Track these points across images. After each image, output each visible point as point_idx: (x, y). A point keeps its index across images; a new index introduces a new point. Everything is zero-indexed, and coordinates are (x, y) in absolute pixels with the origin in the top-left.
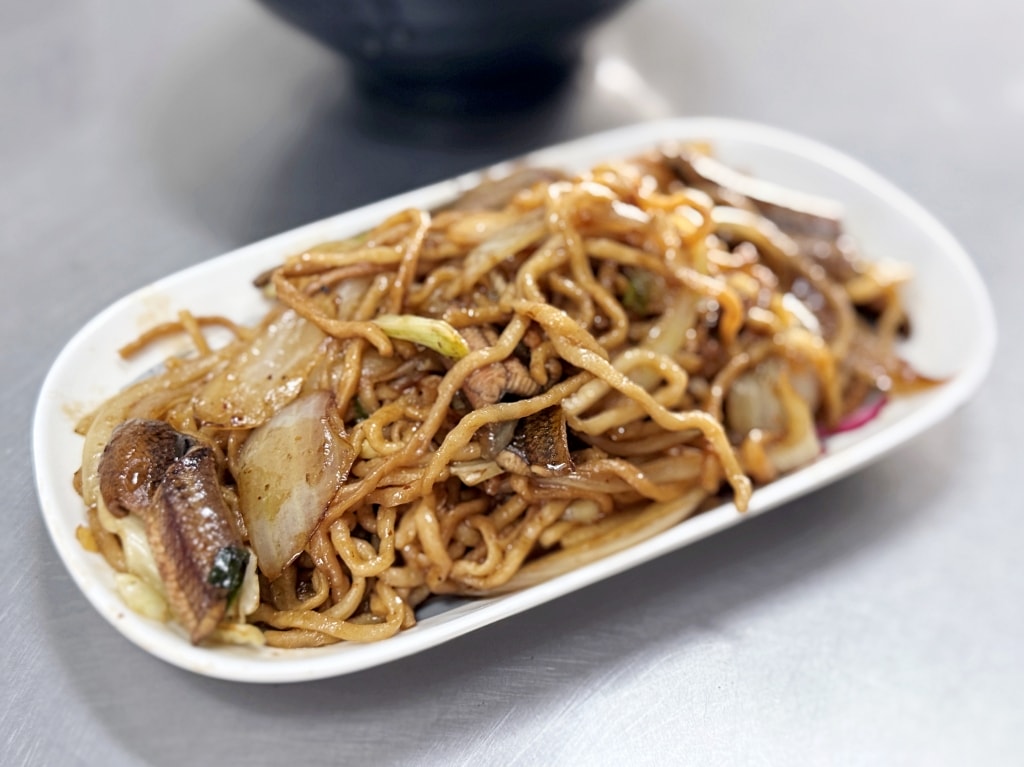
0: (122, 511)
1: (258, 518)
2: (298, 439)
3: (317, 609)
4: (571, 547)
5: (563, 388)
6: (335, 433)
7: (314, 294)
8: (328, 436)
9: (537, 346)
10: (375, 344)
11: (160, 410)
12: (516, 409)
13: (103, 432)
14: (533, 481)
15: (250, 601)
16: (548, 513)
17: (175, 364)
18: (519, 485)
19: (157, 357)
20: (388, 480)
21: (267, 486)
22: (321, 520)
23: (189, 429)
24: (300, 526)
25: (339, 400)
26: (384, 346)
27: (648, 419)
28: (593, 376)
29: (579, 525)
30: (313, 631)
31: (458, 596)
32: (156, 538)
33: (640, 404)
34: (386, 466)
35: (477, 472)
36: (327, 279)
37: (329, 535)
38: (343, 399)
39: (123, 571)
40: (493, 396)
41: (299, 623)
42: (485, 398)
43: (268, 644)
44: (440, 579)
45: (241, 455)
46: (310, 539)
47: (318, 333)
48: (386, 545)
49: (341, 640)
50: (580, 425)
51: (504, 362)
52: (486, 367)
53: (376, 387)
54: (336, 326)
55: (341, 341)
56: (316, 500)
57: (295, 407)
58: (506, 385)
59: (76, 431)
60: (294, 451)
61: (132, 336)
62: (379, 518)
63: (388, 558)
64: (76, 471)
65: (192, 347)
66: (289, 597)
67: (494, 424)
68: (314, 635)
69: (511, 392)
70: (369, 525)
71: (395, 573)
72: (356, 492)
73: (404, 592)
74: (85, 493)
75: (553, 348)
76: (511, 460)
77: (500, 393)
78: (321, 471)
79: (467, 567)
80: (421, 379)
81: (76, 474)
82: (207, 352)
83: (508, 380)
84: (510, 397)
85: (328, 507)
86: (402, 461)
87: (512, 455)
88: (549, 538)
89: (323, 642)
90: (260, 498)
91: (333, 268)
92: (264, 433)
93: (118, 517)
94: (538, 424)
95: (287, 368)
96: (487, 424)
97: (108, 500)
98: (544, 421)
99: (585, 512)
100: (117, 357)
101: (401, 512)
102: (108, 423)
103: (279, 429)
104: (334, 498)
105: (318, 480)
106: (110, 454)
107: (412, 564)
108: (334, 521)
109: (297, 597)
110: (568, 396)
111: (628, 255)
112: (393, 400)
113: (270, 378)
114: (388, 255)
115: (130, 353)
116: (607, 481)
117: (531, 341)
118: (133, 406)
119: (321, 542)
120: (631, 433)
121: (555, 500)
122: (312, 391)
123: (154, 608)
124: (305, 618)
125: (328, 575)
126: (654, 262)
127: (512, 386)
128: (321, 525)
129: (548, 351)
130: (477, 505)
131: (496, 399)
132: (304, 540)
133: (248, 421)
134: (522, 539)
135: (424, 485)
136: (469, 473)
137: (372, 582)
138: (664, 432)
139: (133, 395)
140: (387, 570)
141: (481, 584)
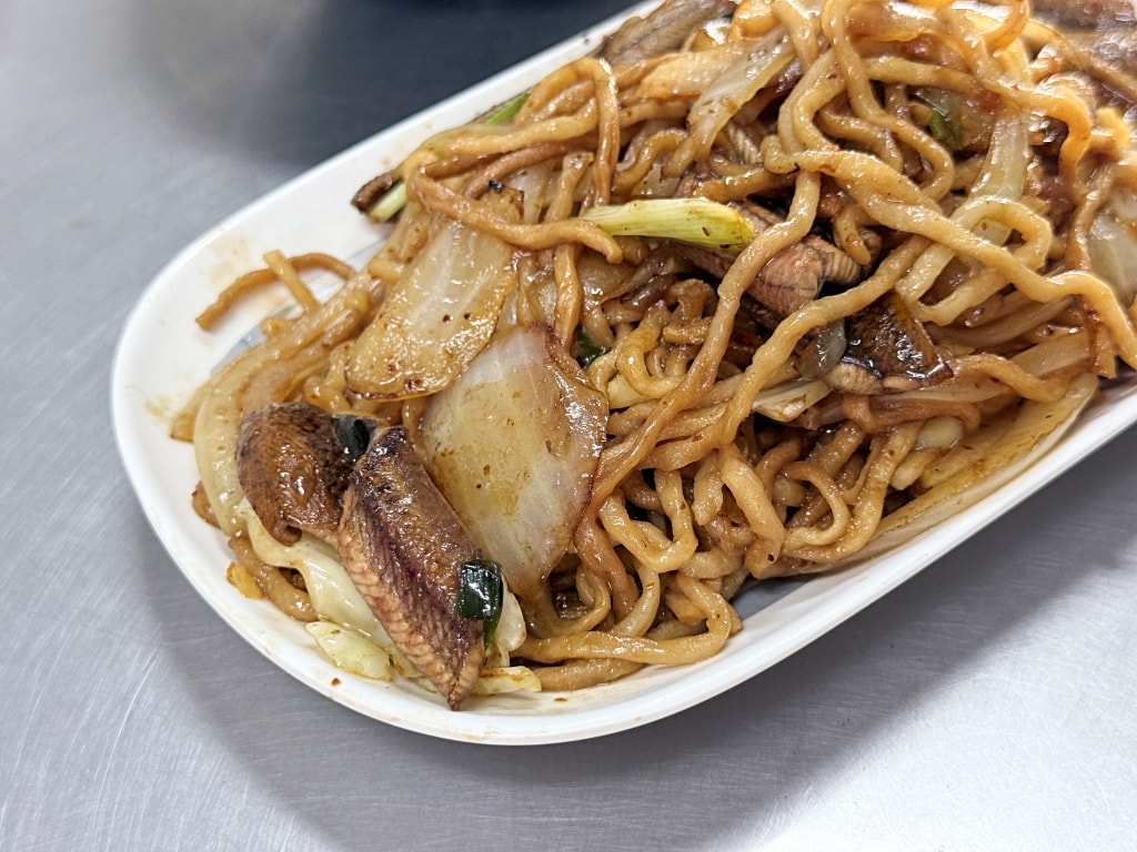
0: (293, 534)
1: (483, 514)
2: (516, 395)
3: (599, 627)
4: (940, 484)
5: (893, 264)
6: (571, 379)
7: (479, 196)
8: (563, 383)
9: (840, 212)
10: (597, 248)
11: (285, 389)
12: (845, 302)
13: (218, 430)
14: (876, 403)
15: (512, 631)
16: (900, 442)
17: (276, 328)
18: (859, 411)
19: (248, 320)
20: (669, 432)
21: (487, 469)
22: (587, 503)
23: (341, 408)
24: (554, 514)
25: (562, 333)
26: (612, 250)
27: (1010, 288)
28: (928, 242)
29: (942, 453)
30: (604, 659)
31: (789, 576)
32: (361, 563)
33: (1000, 271)
34: (666, 411)
35: (795, 401)
36: (492, 172)
37: (599, 524)
38: (565, 331)
39: (310, 618)
40: (813, 289)
41: (581, 650)
42: (803, 293)
43: (545, 689)
44: (771, 558)
45: (428, 432)
46: (575, 532)
47: (499, 247)
48: (681, 523)
49: (645, 665)
50: (928, 312)
51: (804, 240)
52: (784, 251)
53: (603, 309)
54: (527, 233)
55: (535, 254)
56: (570, 476)
57: (494, 352)
58: (824, 272)
59: (173, 436)
60: (515, 413)
61: (209, 298)
62: (660, 488)
63: (687, 542)
64: (193, 490)
65: (291, 301)
66: (548, 618)
67: (822, 328)
68: (608, 663)
69: (830, 280)
70: (645, 499)
71: (702, 559)
72: (630, 453)
73: (718, 584)
74: (221, 519)
75: (863, 211)
76: (848, 374)
77: (819, 283)
78: (568, 435)
79: (806, 536)
80: (669, 288)
81: (194, 494)
82: (313, 306)
83: (825, 262)
84: (831, 287)
85: (592, 482)
86: (685, 402)
87: (851, 369)
88: (906, 477)
89: (622, 672)
90: (479, 486)
91: (499, 156)
92: (458, 394)
93: (289, 544)
94: (873, 321)
95: (466, 302)
96: (812, 330)
97: (269, 523)
98: (881, 314)
99: (945, 434)
100: (196, 327)
101: (688, 477)
102: (221, 417)
103: (483, 386)
104: (596, 470)
105: (566, 447)
106: (253, 457)
107: (726, 545)
108: (604, 502)
109: (559, 615)
110: (904, 275)
111: (921, 73)
112: (635, 325)
113: (446, 318)
114: (573, 126)
115: (212, 320)
116: (977, 386)
117: (831, 208)
118: (245, 389)
119: (590, 534)
120: (990, 315)
121: (906, 423)
122: (512, 330)
123: (373, 664)
124: (587, 642)
125: (607, 578)
126: (958, 78)
127: (831, 271)
128: (587, 511)
129: (857, 218)
130: (791, 448)
131: (815, 292)
132: (565, 534)
133: (430, 383)
134: (872, 484)
135: (728, 430)
136: (786, 403)
137: (670, 578)
138: (1033, 305)
139: (239, 377)
140: (692, 557)
141: (827, 555)
